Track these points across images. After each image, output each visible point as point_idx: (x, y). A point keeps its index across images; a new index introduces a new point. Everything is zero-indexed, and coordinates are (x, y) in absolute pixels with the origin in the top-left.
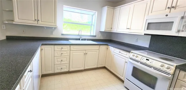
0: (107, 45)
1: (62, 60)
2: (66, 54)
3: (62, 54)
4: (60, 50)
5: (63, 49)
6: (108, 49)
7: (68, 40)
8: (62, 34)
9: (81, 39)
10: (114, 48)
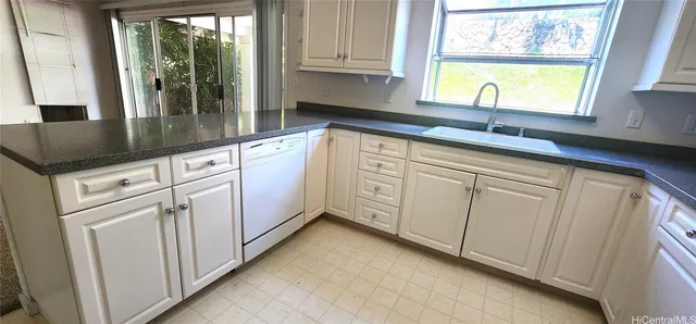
0: (639, 175)
1: (377, 189)
2: (391, 169)
3: (379, 165)
4: (376, 150)
5: (384, 151)
6: (642, 201)
7: (433, 126)
8: (419, 103)
9: (490, 128)
10: (674, 202)
